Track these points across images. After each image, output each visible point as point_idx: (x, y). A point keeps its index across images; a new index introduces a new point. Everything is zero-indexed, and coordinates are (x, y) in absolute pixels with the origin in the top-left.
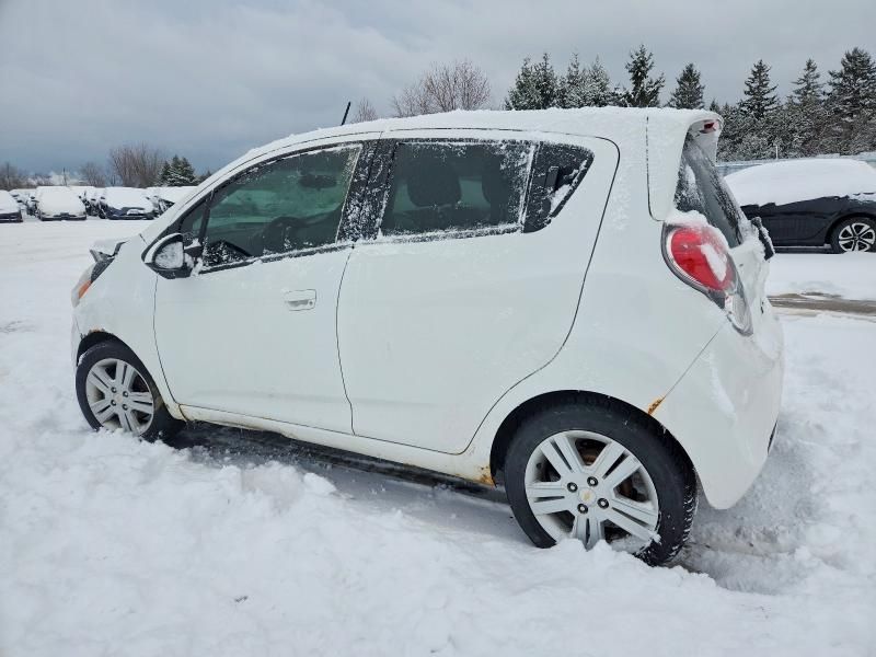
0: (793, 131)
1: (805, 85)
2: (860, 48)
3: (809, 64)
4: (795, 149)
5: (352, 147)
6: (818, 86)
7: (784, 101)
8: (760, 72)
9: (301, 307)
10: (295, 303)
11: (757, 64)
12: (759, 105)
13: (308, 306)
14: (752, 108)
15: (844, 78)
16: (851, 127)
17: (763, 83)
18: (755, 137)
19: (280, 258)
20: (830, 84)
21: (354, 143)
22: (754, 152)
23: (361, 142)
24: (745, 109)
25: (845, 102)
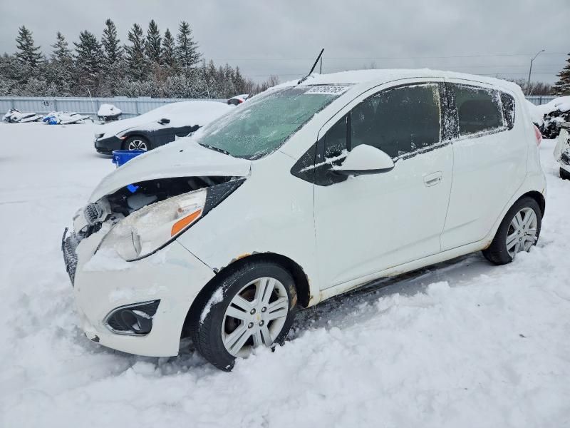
0: (61, 79)
1: (60, 49)
2: (89, 31)
3: (59, 35)
4: (67, 91)
5: (433, 85)
6: (68, 51)
7: (49, 58)
8: (24, 33)
9: (432, 184)
10: (428, 182)
11: (21, 28)
12: (31, 57)
13: (438, 181)
14: (26, 59)
15: (84, 48)
16: (96, 80)
17: (29, 43)
18: (36, 80)
19: (414, 155)
20: (77, 51)
21: (434, 82)
22: (39, 90)
23: (437, 82)
24: (21, 59)
25: (88, 64)
